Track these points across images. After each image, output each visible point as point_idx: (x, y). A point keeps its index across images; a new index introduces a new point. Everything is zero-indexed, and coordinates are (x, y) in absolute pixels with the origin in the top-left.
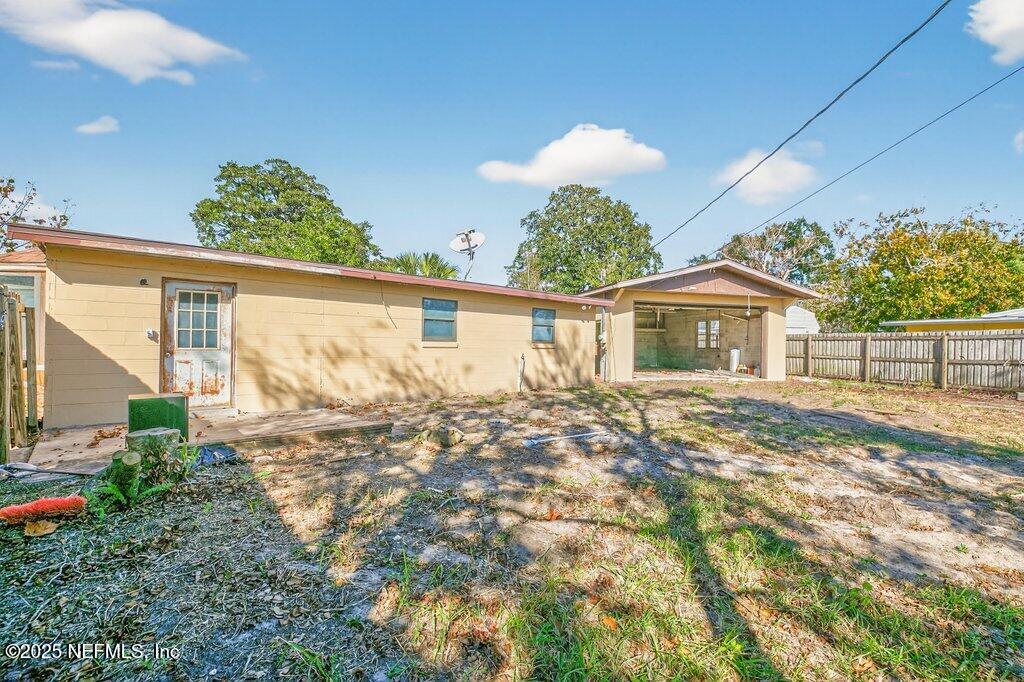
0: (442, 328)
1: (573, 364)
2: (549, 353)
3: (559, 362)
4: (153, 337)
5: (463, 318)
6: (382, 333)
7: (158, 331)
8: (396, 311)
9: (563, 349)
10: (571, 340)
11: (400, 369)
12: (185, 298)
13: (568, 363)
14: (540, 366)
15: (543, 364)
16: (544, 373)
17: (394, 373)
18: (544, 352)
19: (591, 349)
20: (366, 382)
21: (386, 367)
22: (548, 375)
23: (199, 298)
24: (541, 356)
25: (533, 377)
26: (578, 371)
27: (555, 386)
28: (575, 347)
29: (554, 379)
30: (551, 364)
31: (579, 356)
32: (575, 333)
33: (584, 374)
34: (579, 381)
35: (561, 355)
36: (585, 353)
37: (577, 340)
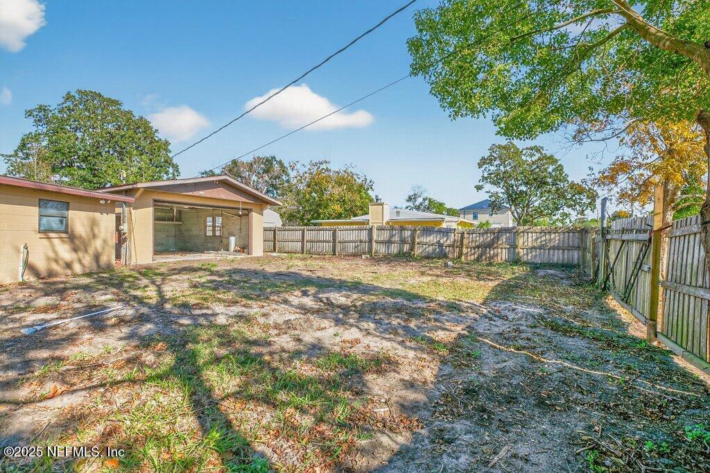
1: (91, 251)
2: (63, 241)
3: (75, 250)
9: (79, 237)
10: (89, 230)
13: (86, 251)
14: (51, 255)
15: (55, 252)
16: (56, 261)
18: (56, 241)
19: (112, 238)
22: (61, 263)
24: (53, 245)
25: (41, 265)
26: (97, 257)
27: (69, 272)
28: (94, 236)
29: (68, 265)
30: (65, 252)
31: (98, 244)
32: (94, 223)
33: (104, 260)
34: (99, 266)
35: (77, 242)
36: (105, 241)
37: (96, 231)
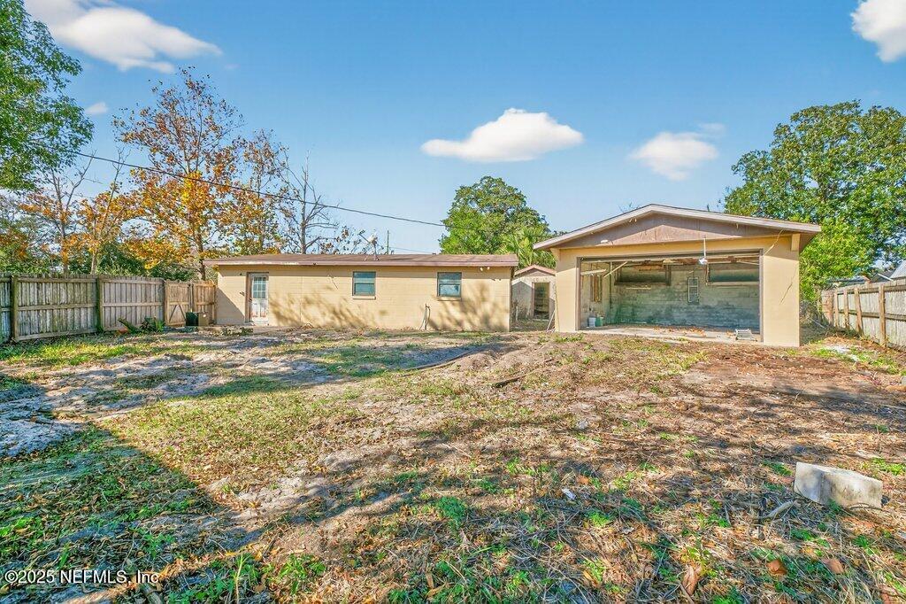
0: (366, 288)
1: (480, 313)
2: (453, 304)
3: (464, 311)
4: (243, 294)
5: (379, 282)
6: (329, 291)
7: (244, 291)
8: (337, 280)
9: (469, 301)
10: (479, 295)
11: (337, 310)
12: (256, 279)
13: (475, 312)
14: (444, 314)
15: (448, 312)
16: (449, 319)
17: (335, 313)
18: (448, 303)
19: (503, 302)
20: (319, 316)
21: (331, 309)
22: (453, 321)
23: (260, 279)
24: (446, 306)
25: (438, 321)
26: (486, 320)
27: (459, 329)
28: (484, 300)
29: (459, 323)
30: (456, 313)
31: (487, 307)
32: (483, 289)
33: (494, 321)
34: (489, 327)
35: (467, 306)
36: (495, 305)
37: (485, 295)
